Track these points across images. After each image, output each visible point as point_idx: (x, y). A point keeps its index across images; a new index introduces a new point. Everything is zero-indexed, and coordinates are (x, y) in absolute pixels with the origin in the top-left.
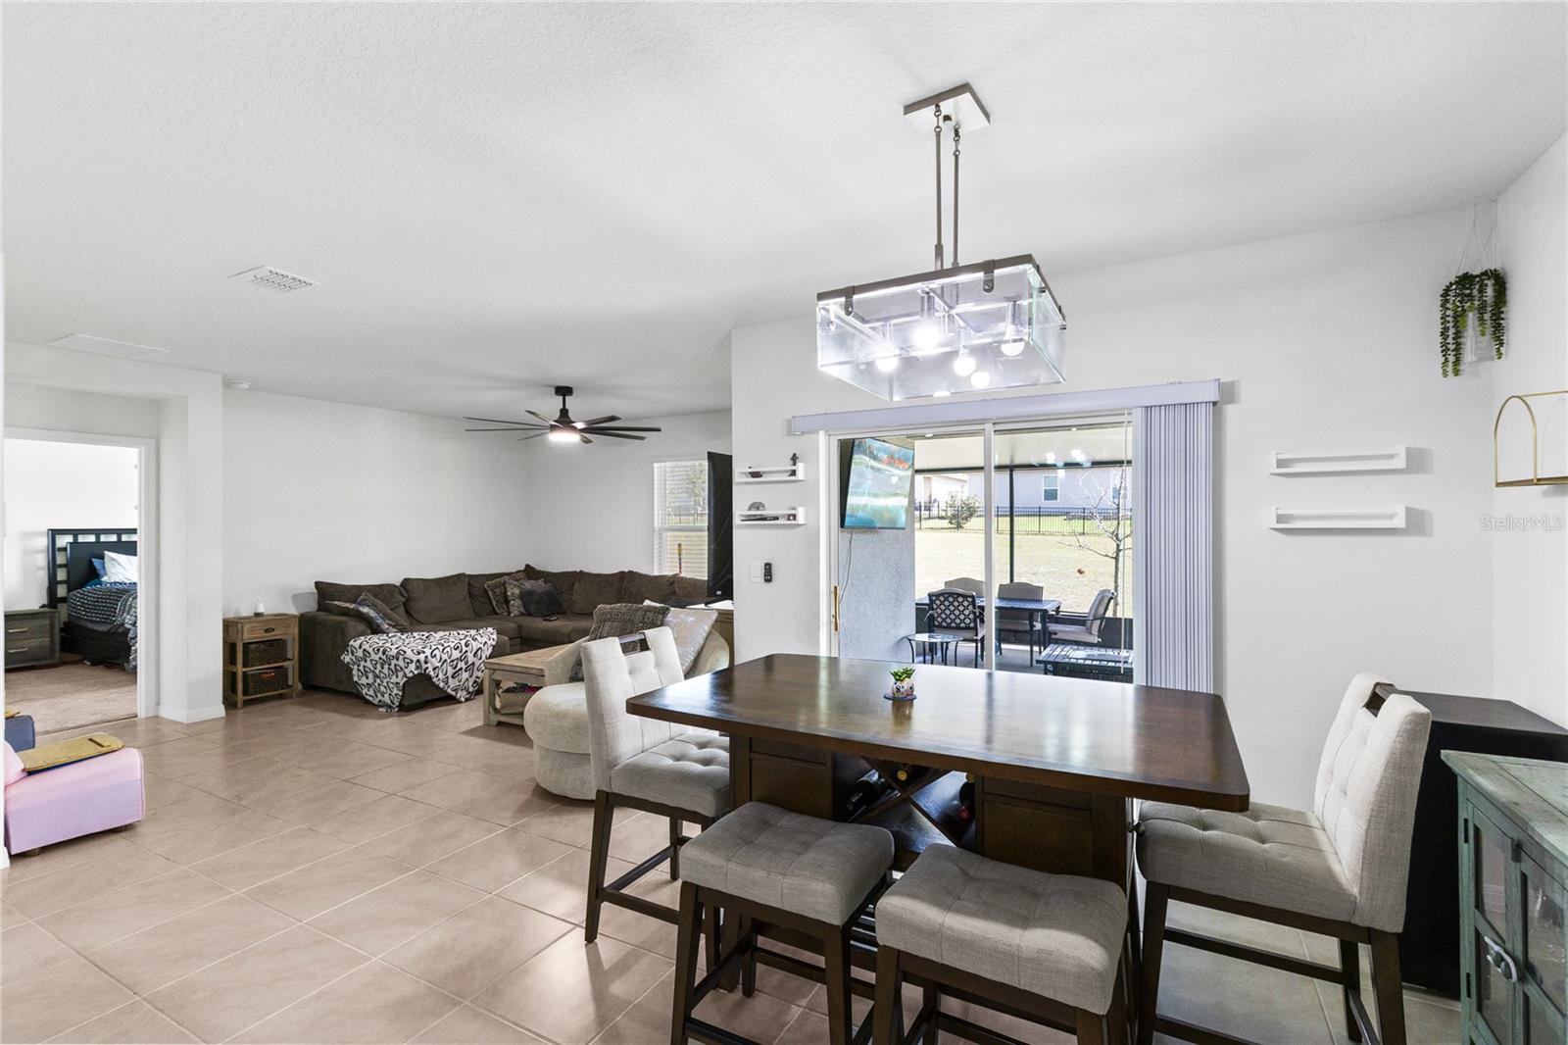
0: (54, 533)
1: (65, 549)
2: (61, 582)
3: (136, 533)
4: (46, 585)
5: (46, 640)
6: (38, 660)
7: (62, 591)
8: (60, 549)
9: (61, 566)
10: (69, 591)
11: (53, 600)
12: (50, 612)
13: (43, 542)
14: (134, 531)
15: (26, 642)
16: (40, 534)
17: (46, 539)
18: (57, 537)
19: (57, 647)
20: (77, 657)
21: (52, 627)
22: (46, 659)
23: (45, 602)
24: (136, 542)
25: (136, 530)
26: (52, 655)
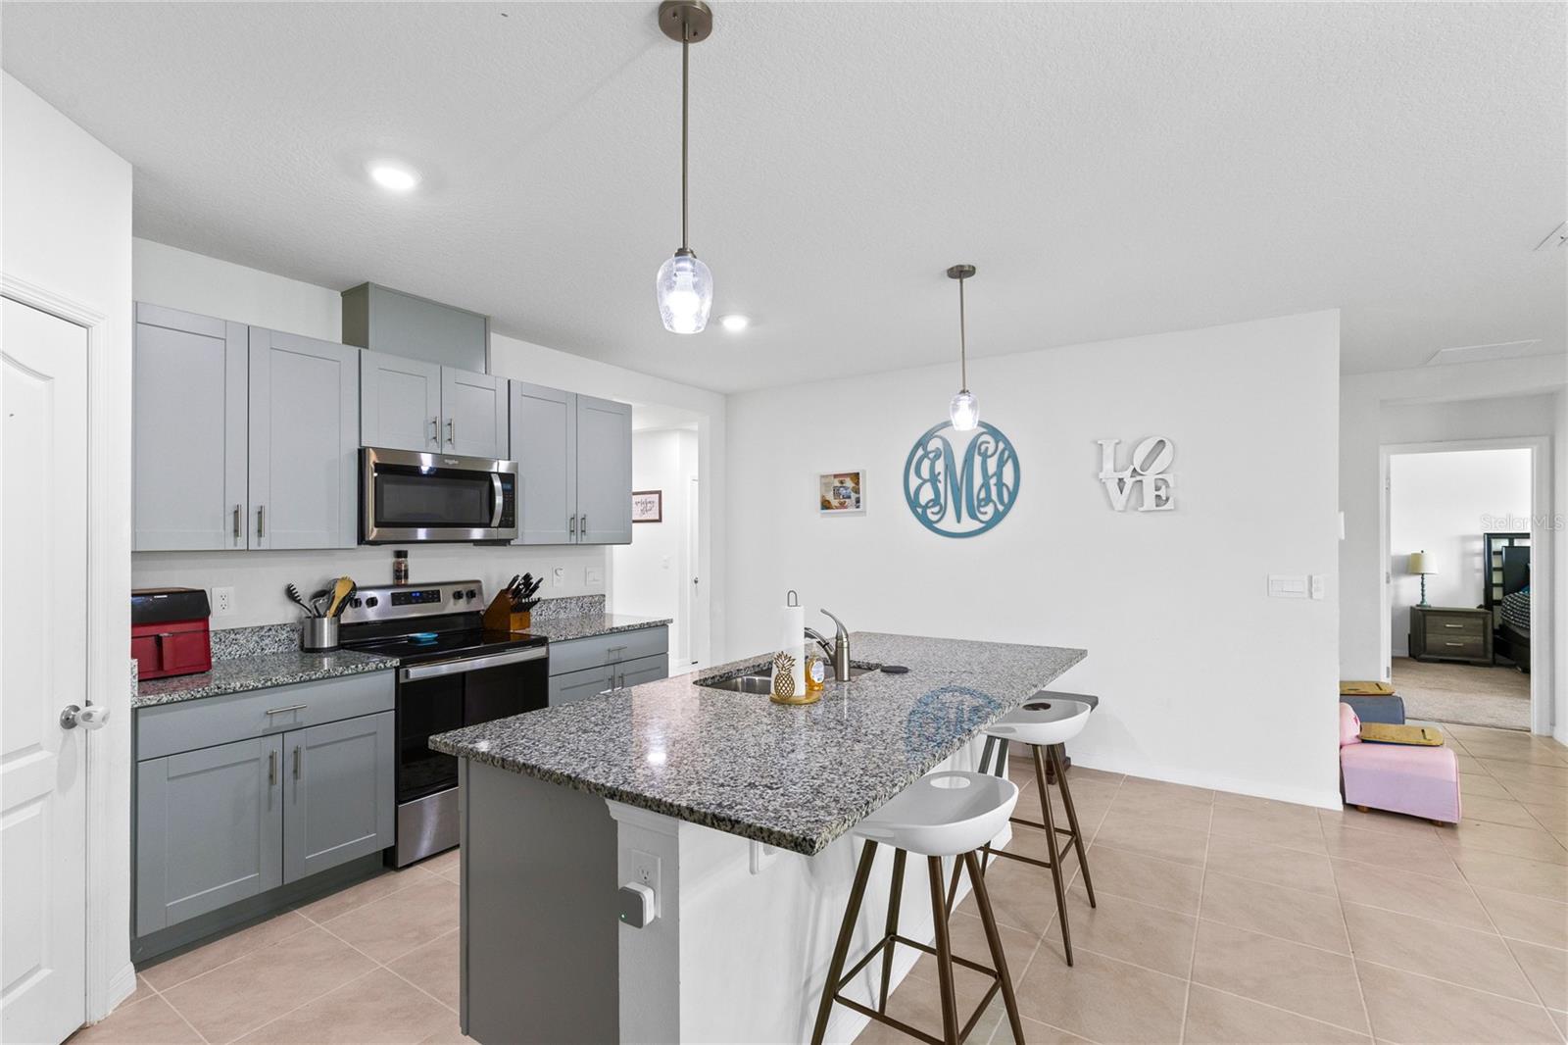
0: (1490, 537)
1: (1501, 553)
2: (1497, 585)
3: (1529, 538)
4: (1483, 587)
5: (1480, 639)
6: (1473, 656)
7: (1497, 594)
8: (1496, 553)
9: (1496, 569)
10: (1504, 594)
11: (1489, 603)
12: (1483, 613)
13: (1480, 546)
14: (1526, 536)
15: (1462, 637)
16: (1476, 538)
17: (1482, 543)
18: (1493, 541)
19: (1490, 647)
20: (1509, 662)
21: (1485, 626)
22: (1480, 657)
23: (1482, 603)
24: (1529, 547)
25: (1529, 534)
26: (1485, 656)
